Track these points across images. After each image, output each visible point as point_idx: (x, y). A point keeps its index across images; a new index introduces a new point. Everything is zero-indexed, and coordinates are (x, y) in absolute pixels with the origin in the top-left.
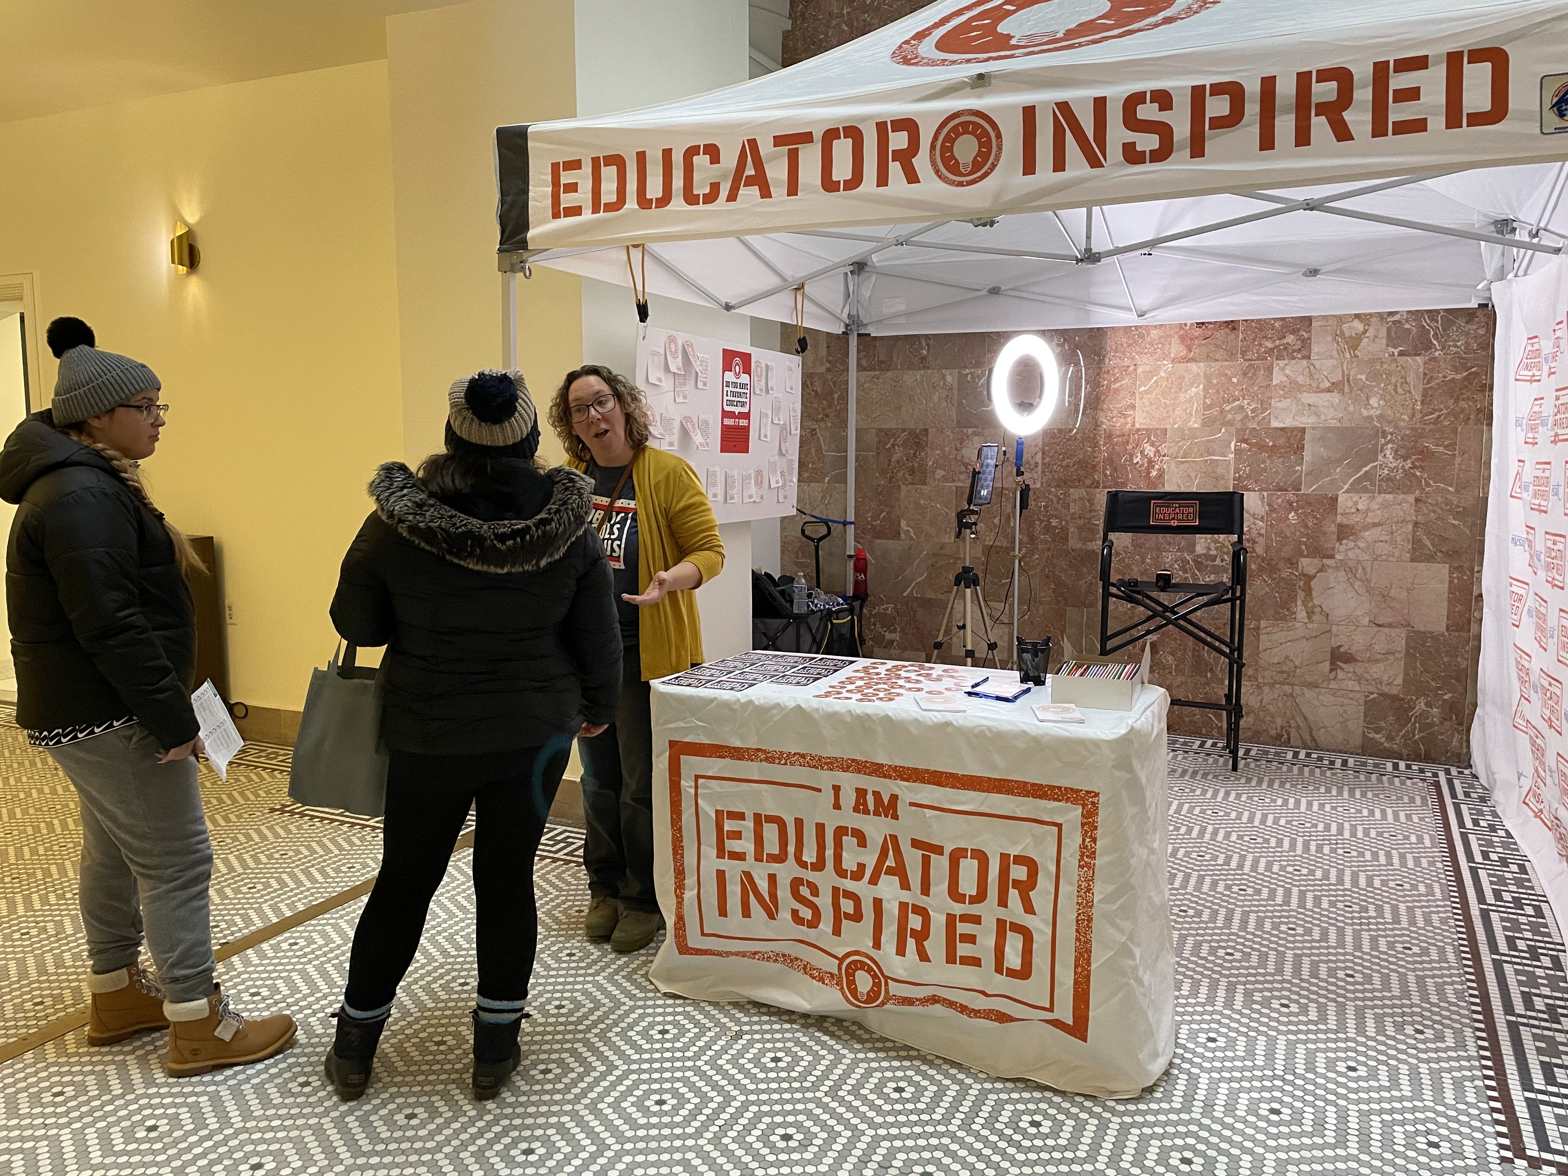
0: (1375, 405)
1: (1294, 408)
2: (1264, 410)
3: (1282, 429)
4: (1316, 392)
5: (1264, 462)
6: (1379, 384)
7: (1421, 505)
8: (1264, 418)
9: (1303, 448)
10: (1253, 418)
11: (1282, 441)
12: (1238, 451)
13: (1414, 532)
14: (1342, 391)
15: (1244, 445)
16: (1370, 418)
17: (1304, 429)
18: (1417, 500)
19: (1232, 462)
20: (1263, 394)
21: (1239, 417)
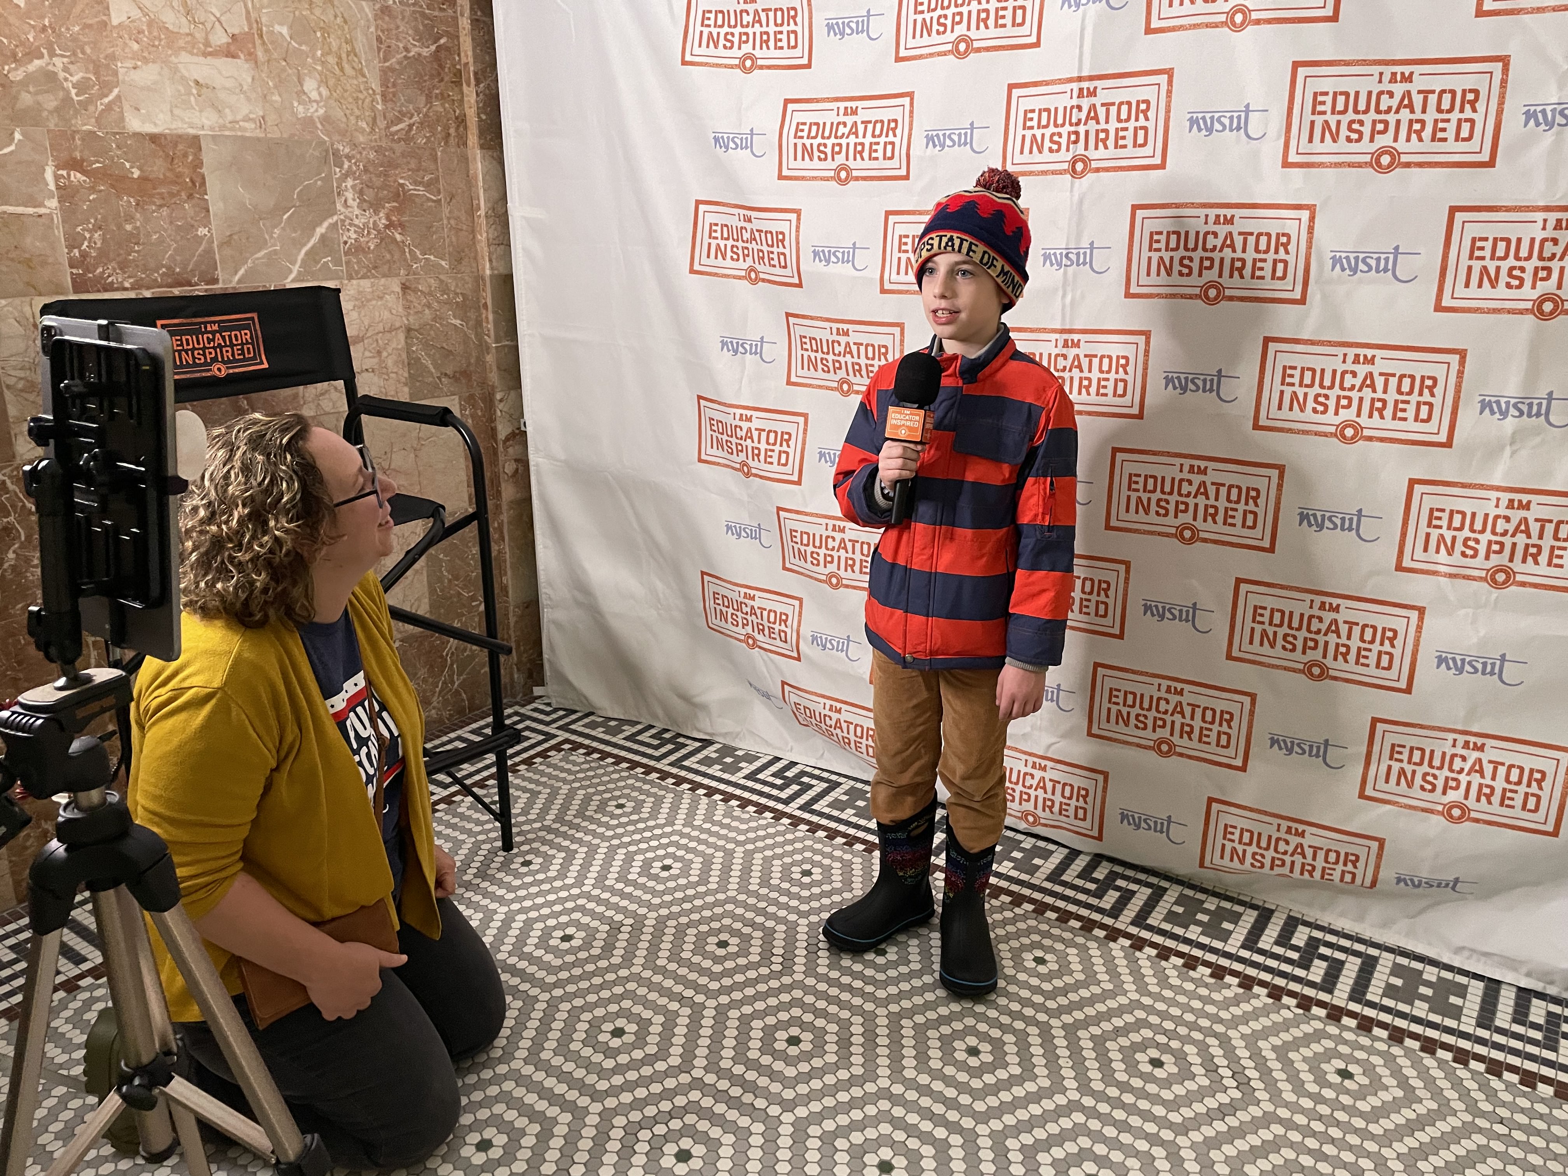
0: (314, 95)
1: (169, 91)
2: (106, 88)
3: (154, 138)
4: (205, 55)
5: (130, 218)
6: (313, 50)
7: (411, 297)
8: (109, 107)
9: (203, 183)
10: (84, 105)
11: (158, 168)
12: (66, 193)
13: (408, 346)
14: (251, 56)
15: (77, 177)
16: (308, 122)
17: (196, 138)
18: (405, 287)
19: (57, 219)
20: (95, 44)
21: (50, 102)
